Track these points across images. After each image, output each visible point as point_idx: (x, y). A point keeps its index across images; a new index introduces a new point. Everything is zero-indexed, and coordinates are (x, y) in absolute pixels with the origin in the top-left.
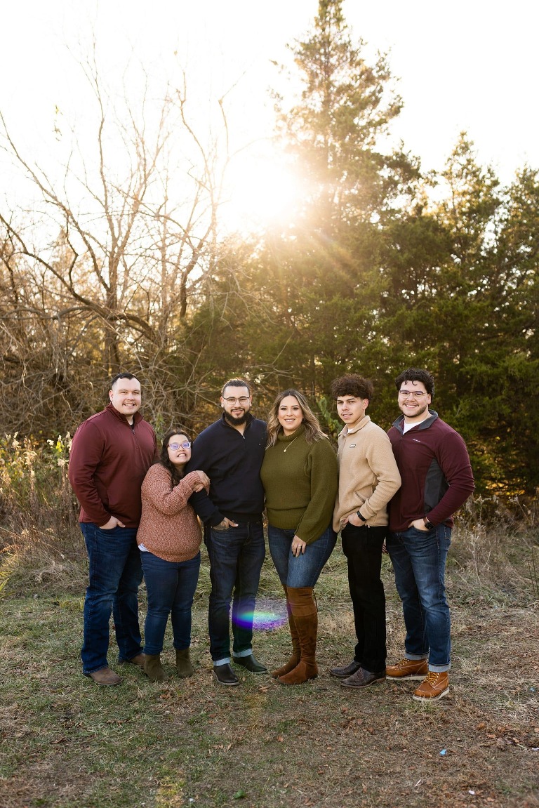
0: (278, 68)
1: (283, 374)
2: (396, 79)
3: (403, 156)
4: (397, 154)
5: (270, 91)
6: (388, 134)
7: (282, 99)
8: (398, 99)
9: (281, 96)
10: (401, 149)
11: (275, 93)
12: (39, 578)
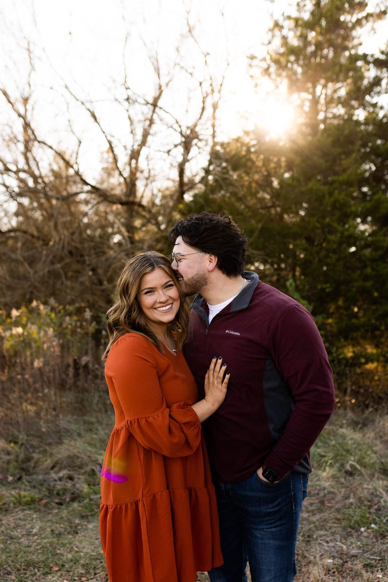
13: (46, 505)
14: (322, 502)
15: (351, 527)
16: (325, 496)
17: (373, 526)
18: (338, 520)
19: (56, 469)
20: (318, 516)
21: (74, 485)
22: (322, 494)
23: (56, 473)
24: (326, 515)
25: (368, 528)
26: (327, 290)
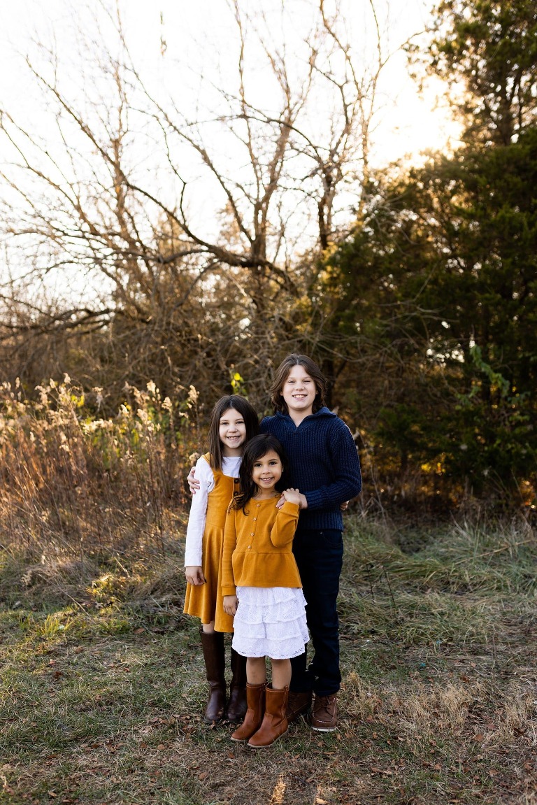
12: (27, 579)
13: (142, 635)
14: (528, 633)
16: (531, 623)
19: (158, 593)
20: (520, 649)
21: (181, 611)
22: (527, 622)
23: (157, 598)
26: (532, 359)
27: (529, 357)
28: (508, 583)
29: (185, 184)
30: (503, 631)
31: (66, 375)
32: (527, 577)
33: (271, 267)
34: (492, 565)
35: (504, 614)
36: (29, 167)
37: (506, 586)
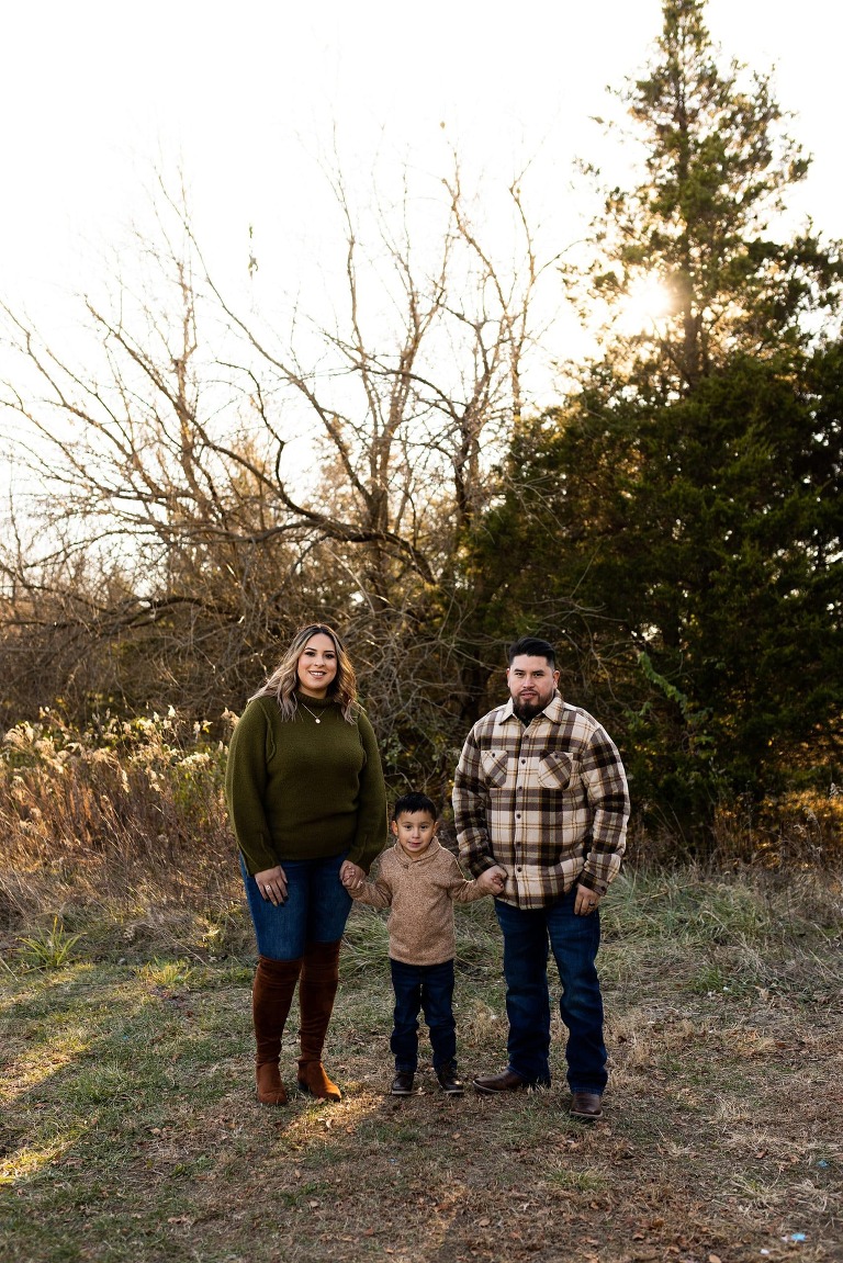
0: (604, 127)
1: (592, 612)
2: (789, 115)
3: (811, 243)
4: (799, 240)
5: (578, 163)
6: (784, 208)
7: (598, 172)
8: (795, 147)
9: (595, 170)
10: (808, 231)
11: (586, 166)
12: (129, 934)
14: (665, 972)
15: (693, 991)
16: (672, 964)
17: (725, 988)
18: (679, 985)
24: (665, 983)
25: (718, 992)
26: (718, 666)
27: (715, 664)
28: (661, 928)
29: (282, 443)
30: (642, 970)
31: (171, 707)
32: (682, 921)
33: (394, 539)
34: (649, 912)
35: (646, 956)
36: (65, 405)
37: (658, 932)
